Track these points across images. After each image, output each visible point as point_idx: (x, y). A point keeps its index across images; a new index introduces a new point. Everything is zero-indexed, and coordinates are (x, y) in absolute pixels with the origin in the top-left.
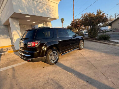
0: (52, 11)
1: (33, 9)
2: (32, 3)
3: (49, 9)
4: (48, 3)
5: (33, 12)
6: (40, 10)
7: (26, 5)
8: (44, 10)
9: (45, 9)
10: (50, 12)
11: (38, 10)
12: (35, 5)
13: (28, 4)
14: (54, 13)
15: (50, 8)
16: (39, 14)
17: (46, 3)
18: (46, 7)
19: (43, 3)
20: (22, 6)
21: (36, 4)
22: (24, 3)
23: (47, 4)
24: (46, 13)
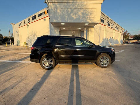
0: (90, 14)
1: (66, 17)
2: (66, 11)
3: (86, 13)
4: (85, 6)
5: (66, 20)
6: (74, 16)
7: (60, 14)
8: (78, 15)
9: (81, 14)
10: (86, 17)
11: (72, 16)
12: (69, 13)
13: (62, 13)
14: (93, 16)
15: (88, 12)
16: (72, 21)
17: (82, 7)
18: (82, 11)
19: (78, 8)
20: (57, 16)
21: (70, 11)
22: (58, 13)
23: (84, 8)
24: (81, 18)
